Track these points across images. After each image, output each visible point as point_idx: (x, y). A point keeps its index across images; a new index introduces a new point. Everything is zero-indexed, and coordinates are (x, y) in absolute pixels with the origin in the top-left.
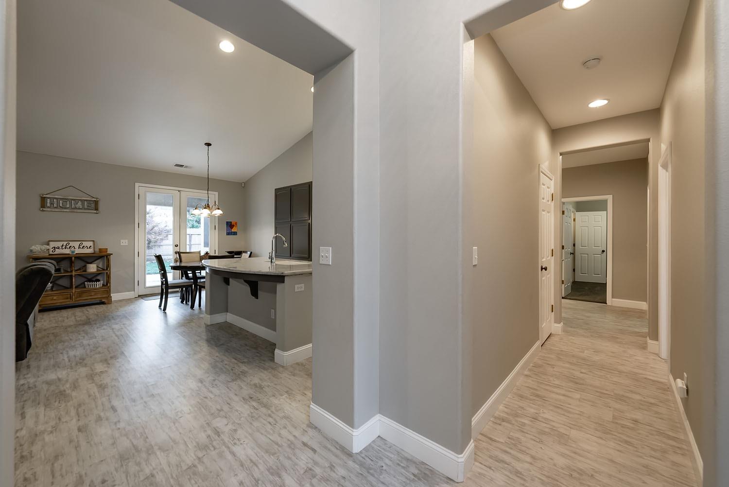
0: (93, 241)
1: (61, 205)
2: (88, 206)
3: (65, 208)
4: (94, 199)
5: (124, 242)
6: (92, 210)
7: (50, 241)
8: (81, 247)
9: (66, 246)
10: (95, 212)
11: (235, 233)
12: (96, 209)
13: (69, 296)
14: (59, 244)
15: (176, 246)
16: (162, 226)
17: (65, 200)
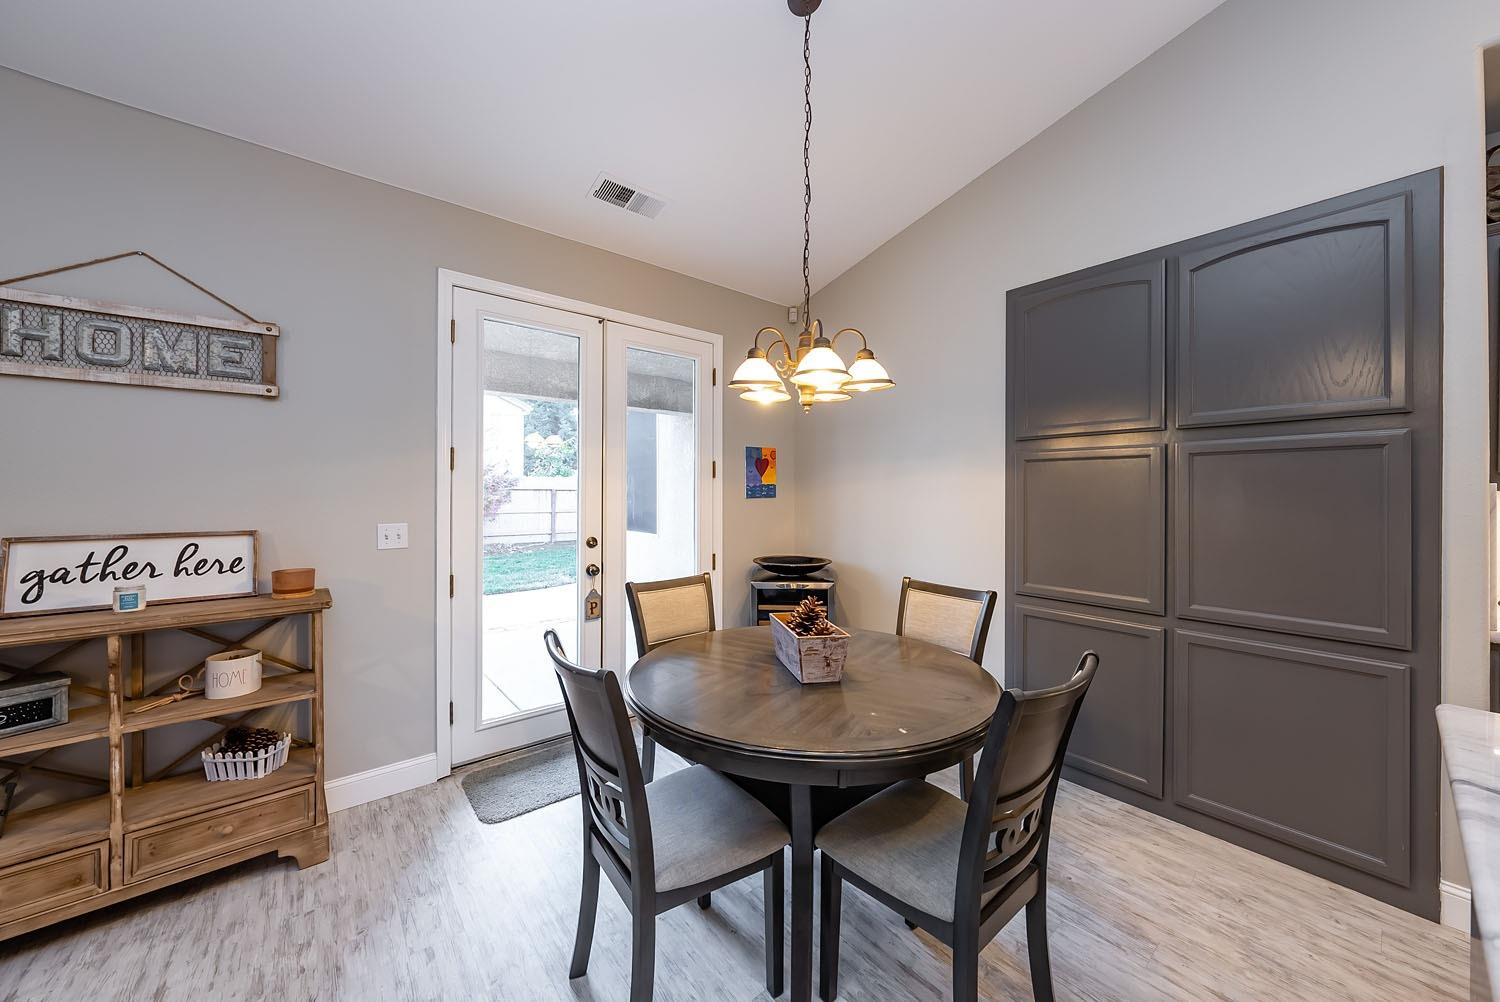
0: (251, 533)
1: (86, 350)
2: (226, 361)
3: (110, 365)
4: (253, 328)
5: (393, 535)
6: (246, 379)
7: (10, 541)
8: (190, 564)
9: (106, 565)
10: (261, 389)
11: (770, 492)
12: (270, 378)
13: (88, 863)
14: (70, 556)
15: (592, 543)
16: (499, 471)
17: (106, 320)
